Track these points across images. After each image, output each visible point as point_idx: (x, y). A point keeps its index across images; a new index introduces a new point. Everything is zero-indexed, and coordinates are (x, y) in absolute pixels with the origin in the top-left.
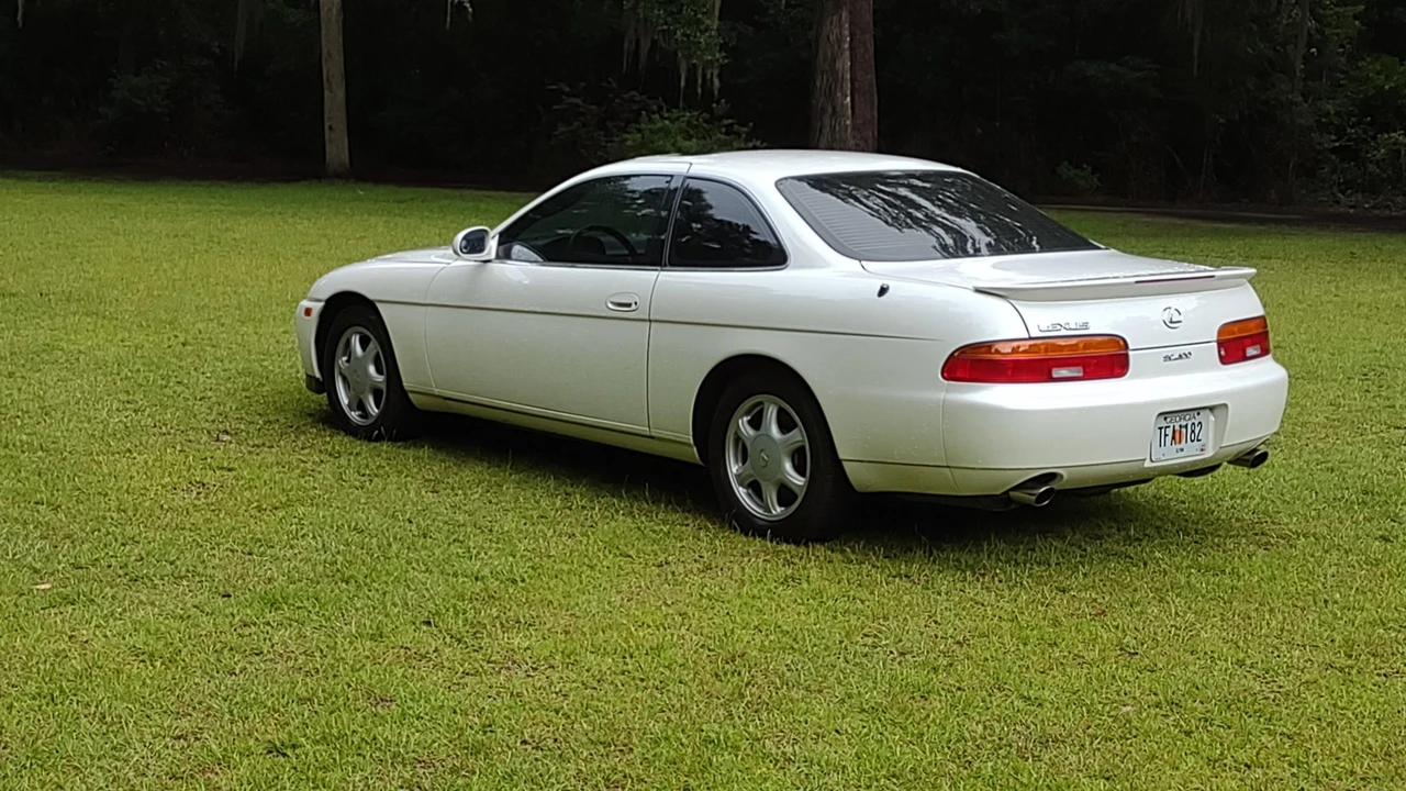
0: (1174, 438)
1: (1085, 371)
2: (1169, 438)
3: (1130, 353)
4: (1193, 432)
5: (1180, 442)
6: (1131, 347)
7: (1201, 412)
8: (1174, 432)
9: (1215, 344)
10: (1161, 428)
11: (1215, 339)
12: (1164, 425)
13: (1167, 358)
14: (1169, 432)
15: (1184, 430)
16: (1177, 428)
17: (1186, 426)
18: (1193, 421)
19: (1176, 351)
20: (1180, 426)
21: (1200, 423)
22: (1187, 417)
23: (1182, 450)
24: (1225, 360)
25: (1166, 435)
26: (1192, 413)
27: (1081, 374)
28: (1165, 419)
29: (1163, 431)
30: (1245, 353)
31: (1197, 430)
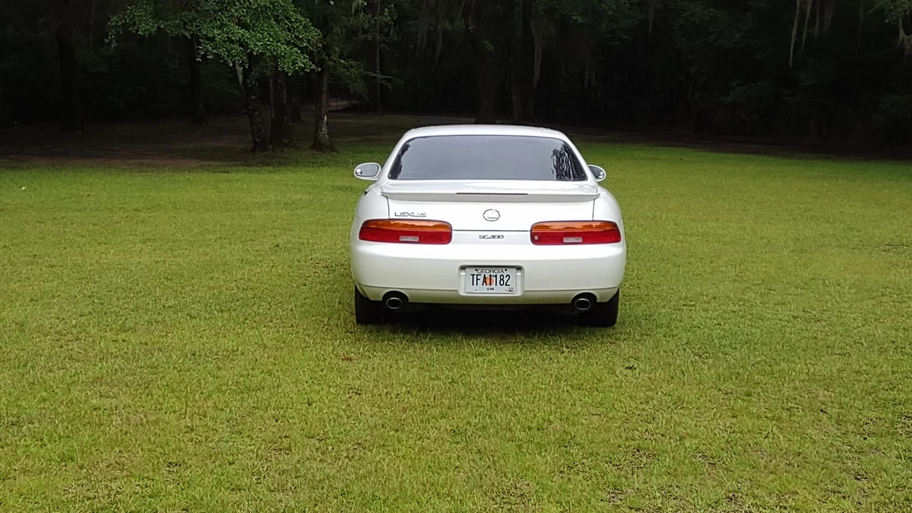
0: (485, 281)
1: (421, 239)
2: (480, 282)
3: (454, 233)
4: (502, 280)
5: (490, 284)
6: (453, 228)
7: (508, 269)
8: (485, 278)
9: (529, 233)
10: (473, 275)
11: (529, 229)
12: (476, 273)
13: (482, 237)
14: (481, 278)
15: (493, 278)
16: (487, 276)
17: (496, 276)
18: (502, 273)
19: (490, 234)
20: (490, 275)
21: (507, 275)
22: (496, 271)
23: (492, 289)
24: (536, 242)
25: (477, 279)
26: (500, 269)
27: (418, 241)
28: (476, 270)
29: (475, 277)
30: (562, 240)
31: (505, 279)
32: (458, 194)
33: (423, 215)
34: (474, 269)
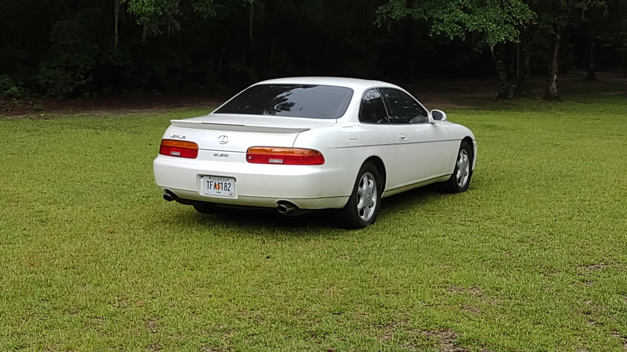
0: (215, 187)
1: (181, 154)
2: (213, 187)
3: (199, 151)
4: (226, 186)
5: (219, 189)
6: (199, 147)
7: (230, 179)
8: (215, 184)
9: (245, 154)
10: (208, 182)
11: (246, 151)
12: (210, 180)
13: (215, 155)
14: (213, 184)
15: (221, 185)
16: (217, 183)
17: (222, 183)
18: (226, 182)
19: (220, 153)
20: (219, 183)
21: (229, 184)
22: (222, 180)
23: (220, 193)
24: (249, 161)
25: (211, 185)
26: (225, 179)
27: (179, 155)
28: (210, 178)
29: (209, 183)
30: (268, 160)
31: (228, 186)
32: (202, 123)
33: (184, 137)
34: (208, 177)
